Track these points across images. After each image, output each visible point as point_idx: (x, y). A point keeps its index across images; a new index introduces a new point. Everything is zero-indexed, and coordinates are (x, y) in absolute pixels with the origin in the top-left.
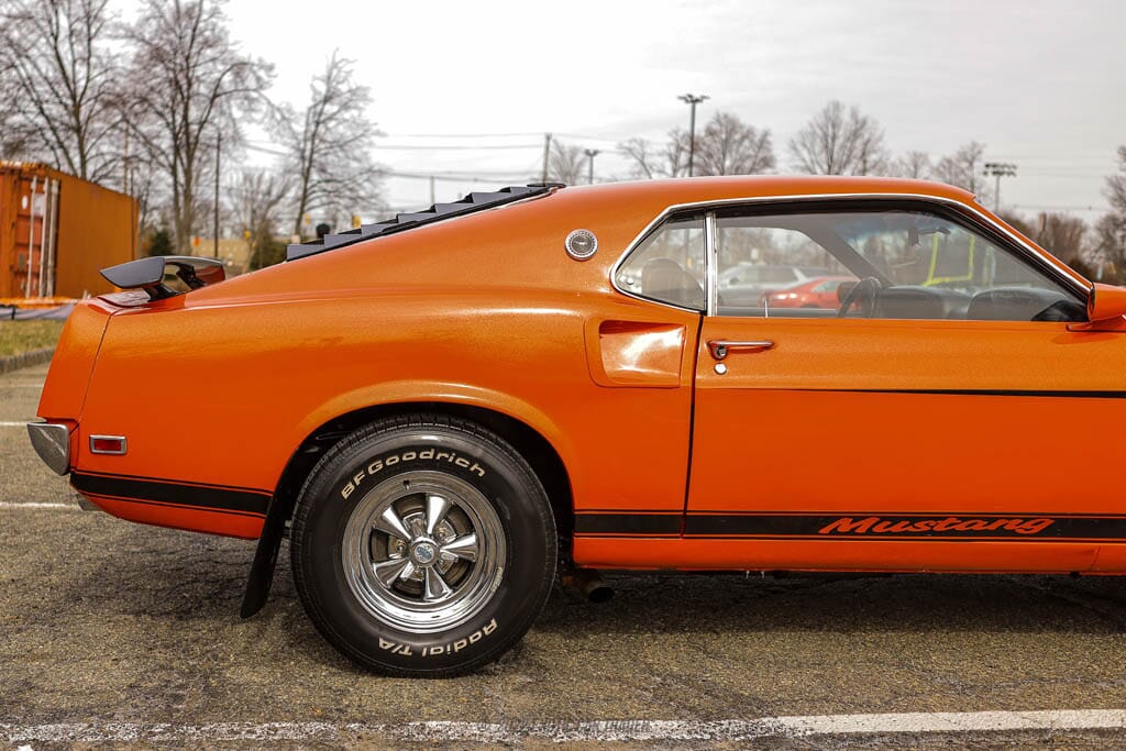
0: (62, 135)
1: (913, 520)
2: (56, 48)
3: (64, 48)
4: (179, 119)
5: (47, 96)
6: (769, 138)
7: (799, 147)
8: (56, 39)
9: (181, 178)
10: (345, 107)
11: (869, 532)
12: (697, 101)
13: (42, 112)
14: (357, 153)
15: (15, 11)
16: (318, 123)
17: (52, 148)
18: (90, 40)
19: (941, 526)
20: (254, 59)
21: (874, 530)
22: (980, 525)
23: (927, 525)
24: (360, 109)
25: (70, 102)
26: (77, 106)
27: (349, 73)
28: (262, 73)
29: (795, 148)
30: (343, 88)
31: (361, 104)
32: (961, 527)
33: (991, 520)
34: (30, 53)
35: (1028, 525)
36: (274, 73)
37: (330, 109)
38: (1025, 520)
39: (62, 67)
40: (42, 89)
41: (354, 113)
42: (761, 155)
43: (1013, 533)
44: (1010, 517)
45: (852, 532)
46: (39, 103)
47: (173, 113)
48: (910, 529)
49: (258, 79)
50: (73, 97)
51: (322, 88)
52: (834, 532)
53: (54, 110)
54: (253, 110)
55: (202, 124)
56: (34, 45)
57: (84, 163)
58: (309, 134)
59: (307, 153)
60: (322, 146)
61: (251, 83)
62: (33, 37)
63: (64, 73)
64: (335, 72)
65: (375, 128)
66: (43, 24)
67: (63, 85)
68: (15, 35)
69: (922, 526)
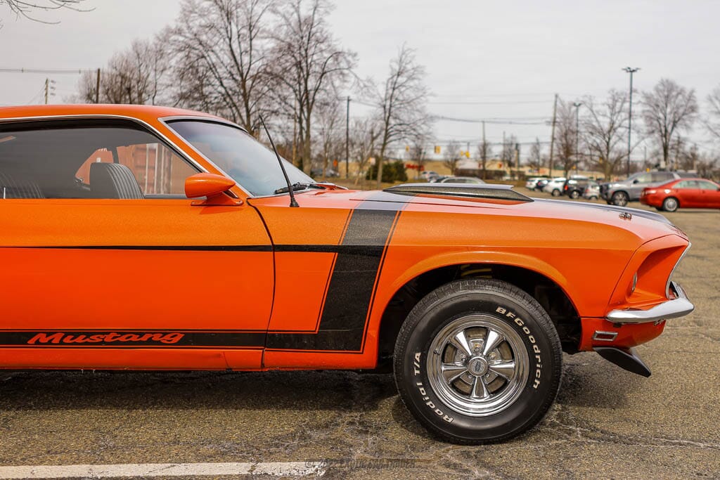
0: (235, 99)
1: (88, 334)
2: (230, 46)
3: (235, 46)
4: (302, 88)
5: (225, 75)
6: (694, 94)
7: (714, 99)
8: (230, 39)
9: (304, 124)
10: (410, 78)
11: (61, 342)
12: (634, 71)
13: (222, 85)
14: (419, 107)
15: (203, 22)
16: (394, 89)
17: (230, 107)
18: (251, 40)
19: (108, 339)
20: (346, 50)
21: (65, 341)
22: (135, 338)
23: (99, 337)
24: (419, 79)
25: (239, 78)
26: (244, 81)
27: (414, 57)
28: (350, 58)
29: (711, 100)
30: (409, 67)
31: (420, 76)
32: (123, 339)
33: (141, 335)
34: (214, 49)
35: (167, 337)
36: (357, 58)
37: (401, 80)
38: (165, 334)
39: (234, 57)
40: (221, 71)
41: (416, 82)
42: (689, 105)
43: (159, 343)
44: (154, 332)
45: (50, 342)
46: (220, 79)
47: (300, 84)
48: (88, 340)
49: (348, 62)
50: (241, 75)
51: (397, 68)
52: (37, 342)
53: (228, 83)
54: (345, 81)
55: (316, 90)
56: (216, 44)
57: (248, 116)
58: (388, 96)
59: (388, 107)
60: (397, 103)
61: (343, 65)
62: (216, 39)
63: (236, 61)
64: (404, 56)
65: (429, 92)
66: (222, 30)
67: (236, 68)
68: (204, 38)
69: (96, 339)
